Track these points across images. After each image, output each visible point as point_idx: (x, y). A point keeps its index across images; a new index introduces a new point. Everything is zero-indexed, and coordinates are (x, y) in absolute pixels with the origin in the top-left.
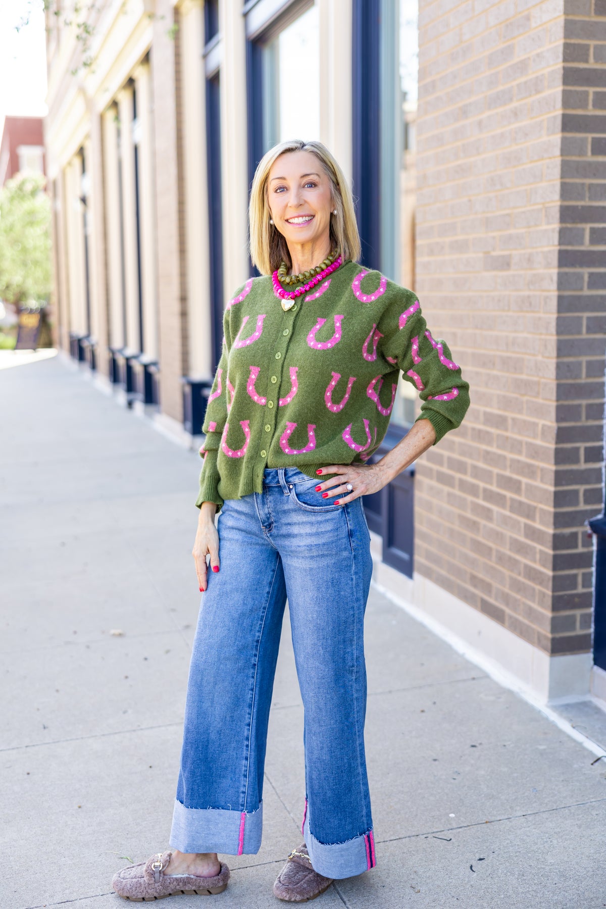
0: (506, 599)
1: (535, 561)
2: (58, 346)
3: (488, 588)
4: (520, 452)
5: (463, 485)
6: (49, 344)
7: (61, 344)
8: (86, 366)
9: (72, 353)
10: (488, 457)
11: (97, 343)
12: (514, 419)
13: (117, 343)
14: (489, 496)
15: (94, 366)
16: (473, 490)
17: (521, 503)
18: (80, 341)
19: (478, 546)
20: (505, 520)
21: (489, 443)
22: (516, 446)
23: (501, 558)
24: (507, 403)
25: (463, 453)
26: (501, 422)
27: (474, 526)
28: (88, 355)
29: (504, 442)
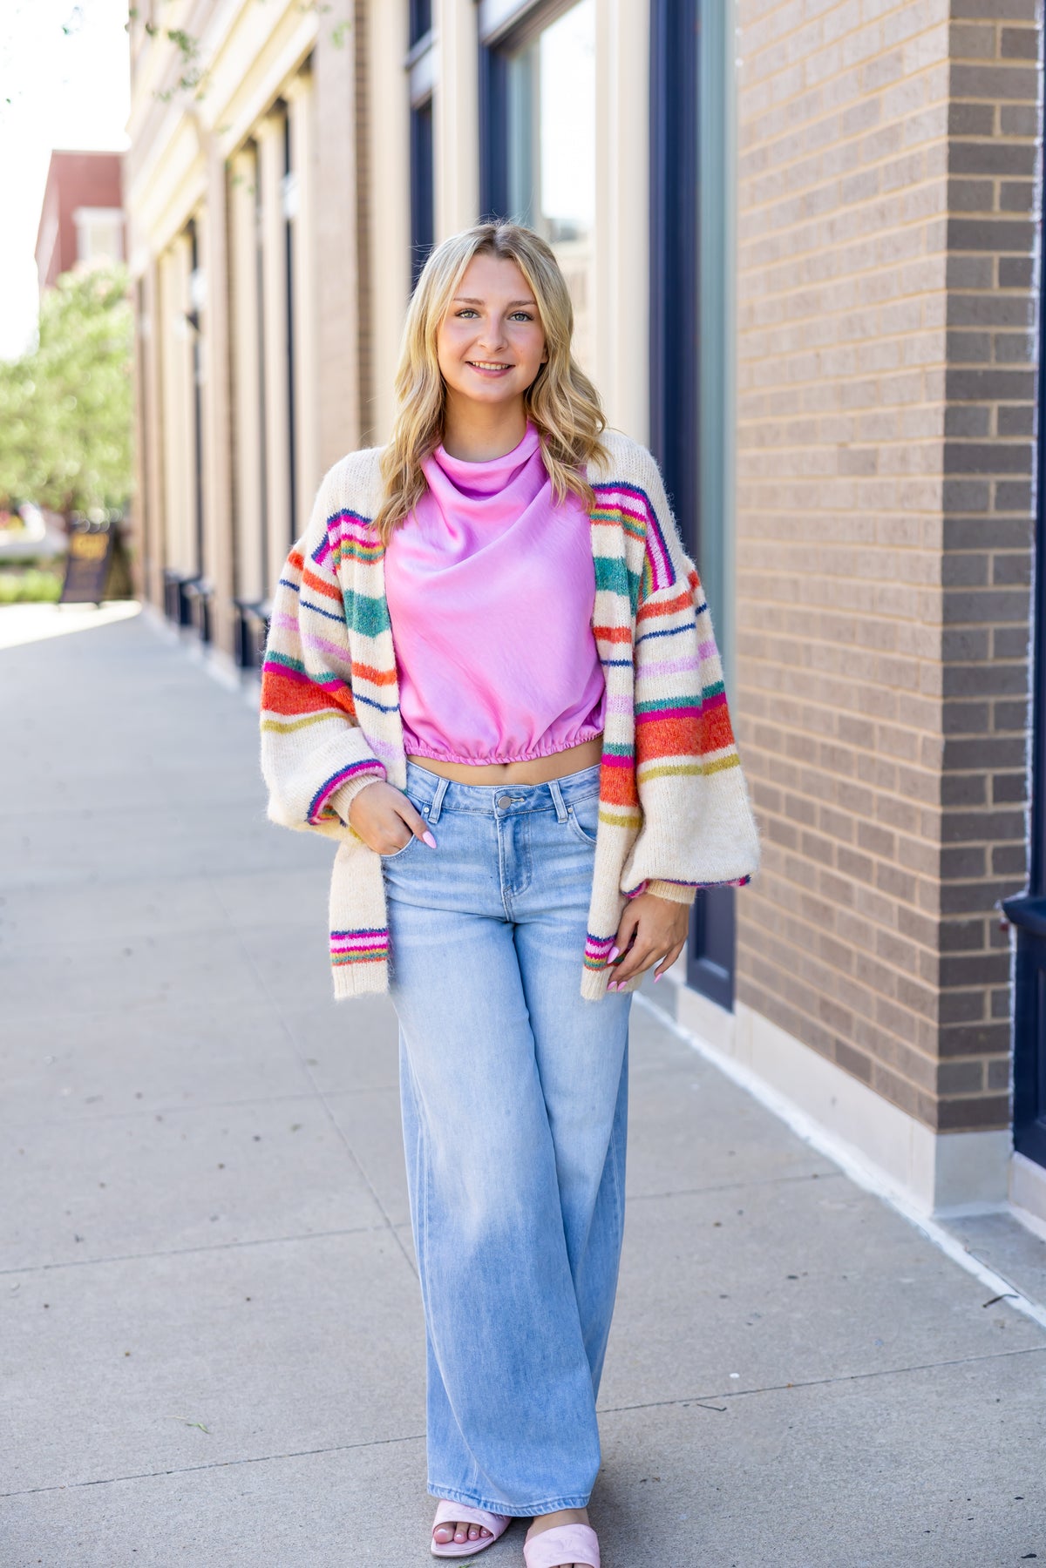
0: (873, 1038)
1: (913, 971)
2: (141, 596)
3: (844, 1020)
4: (891, 786)
5: (811, 846)
6: (126, 593)
7: (148, 594)
8: (194, 635)
9: (168, 610)
10: (845, 794)
11: (213, 592)
12: (882, 729)
13: (250, 593)
14: (849, 862)
15: (207, 636)
16: (822, 851)
17: (893, 872)
18: (182, 585)
19: (833, 952)
20: (871, 903)
21: (847, 770)
22: (885, 775)
23: (865, 969)
24: (872, 701)
25: (808, 789)
26: (861, 733)
27: (824, 914)
28: (197, 614)
29: (870, 768)
